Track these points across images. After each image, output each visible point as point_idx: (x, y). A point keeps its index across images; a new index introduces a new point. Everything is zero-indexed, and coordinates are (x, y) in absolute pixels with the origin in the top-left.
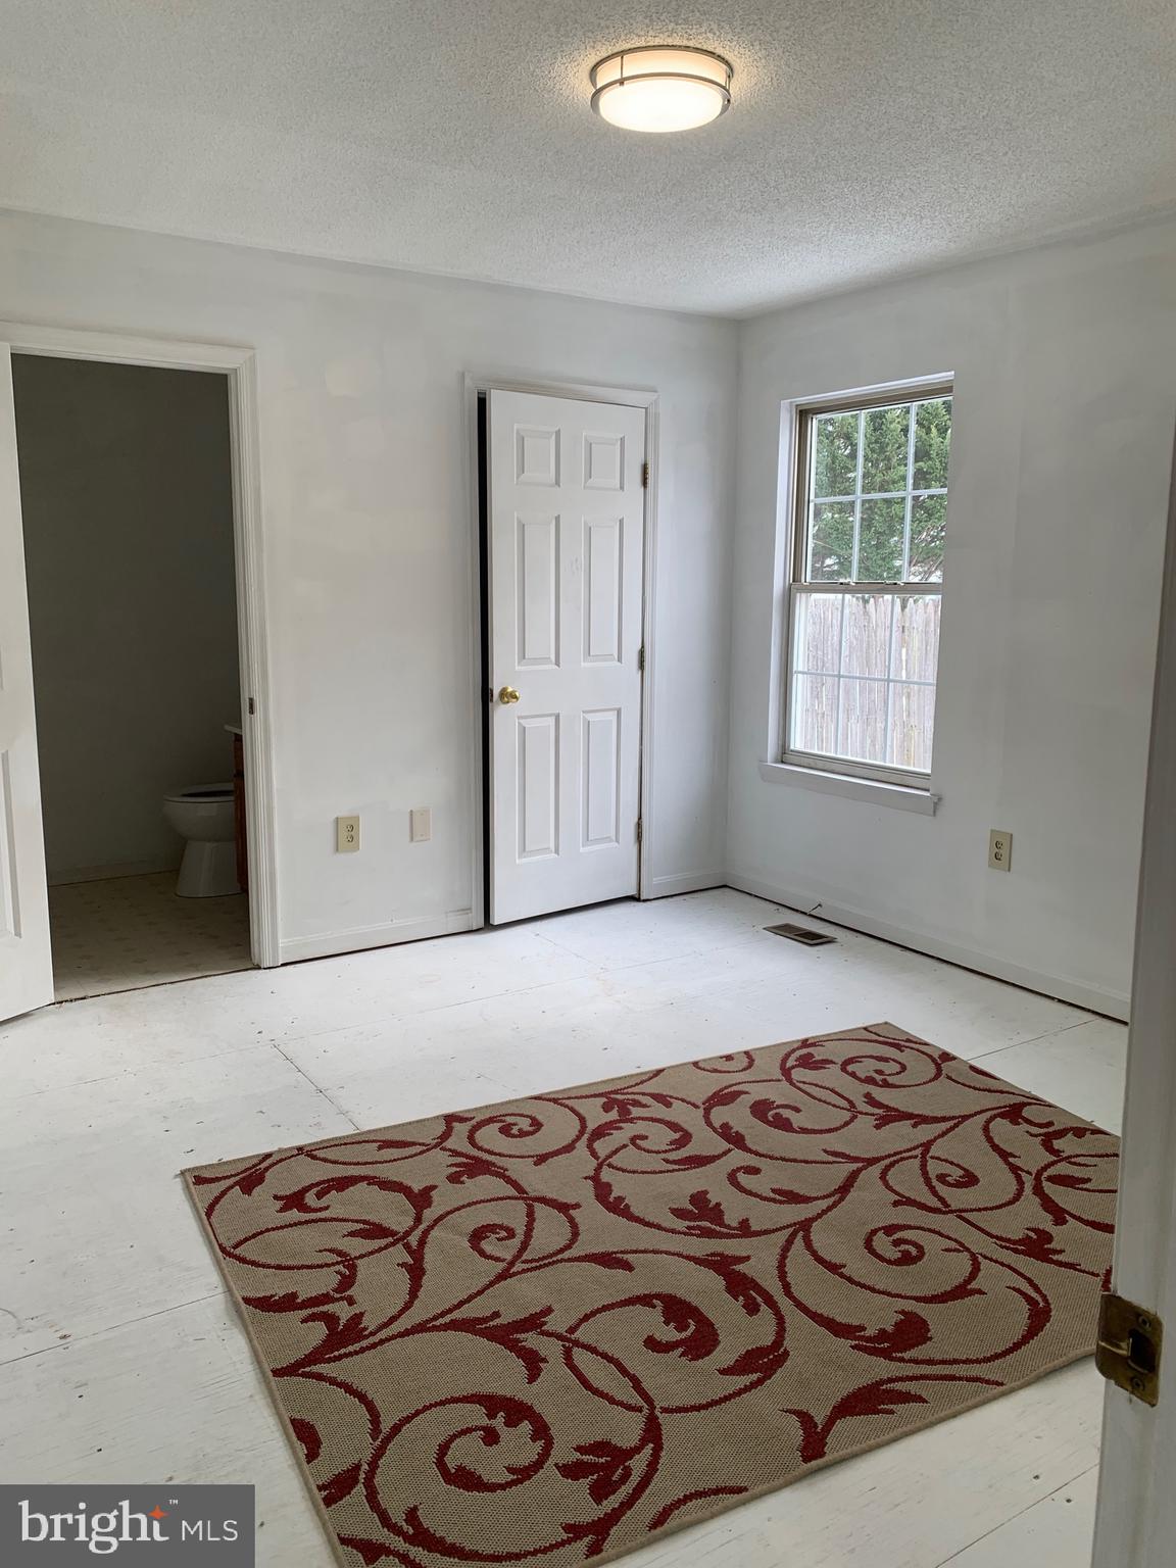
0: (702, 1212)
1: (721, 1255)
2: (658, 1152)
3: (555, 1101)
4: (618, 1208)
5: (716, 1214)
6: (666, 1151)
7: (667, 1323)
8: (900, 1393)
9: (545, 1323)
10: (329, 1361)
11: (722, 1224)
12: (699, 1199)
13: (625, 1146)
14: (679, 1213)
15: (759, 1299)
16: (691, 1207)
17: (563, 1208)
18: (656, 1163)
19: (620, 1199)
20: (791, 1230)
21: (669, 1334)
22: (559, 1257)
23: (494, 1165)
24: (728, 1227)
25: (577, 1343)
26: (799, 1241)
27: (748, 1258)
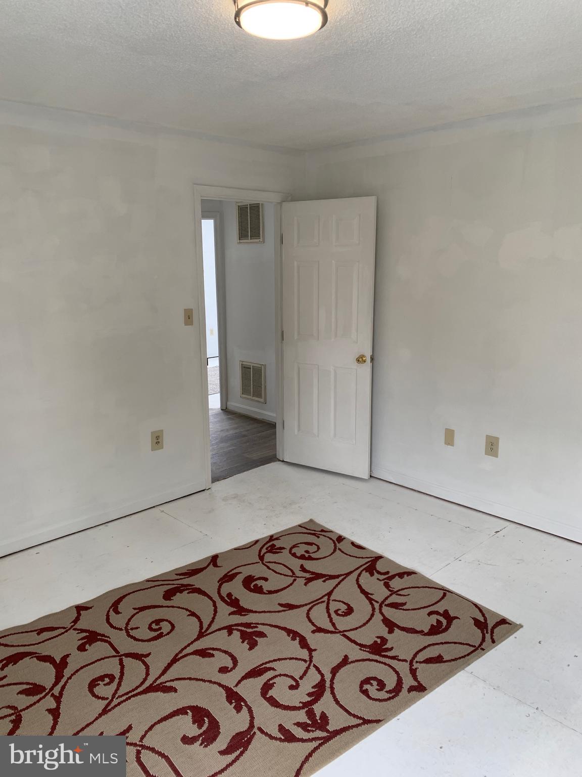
0: (251, 637)
1: (241, 615)
2: (280, 675)
3: (366, 722)
4: (293, 634)
5: (244, 636)
6: (276, 677)
7: (261, 586)
8: (183, 575)
9: (305, 580)
10: (369, 562)
11: (241, 631)
12: (253, 645)
13: (301, 678)
14: (262, 635)
15: (226, 598)
16: (257, 639)
17: (319, 630)
18: (280, 667)
19: (293, 639)
20: (208, 632)
21: (260, 583)
22: (310, 605)
23: (370, 653)
24: (238, 630)
25: (291, 576)
26: (205, 626)
27: (230, 614)
